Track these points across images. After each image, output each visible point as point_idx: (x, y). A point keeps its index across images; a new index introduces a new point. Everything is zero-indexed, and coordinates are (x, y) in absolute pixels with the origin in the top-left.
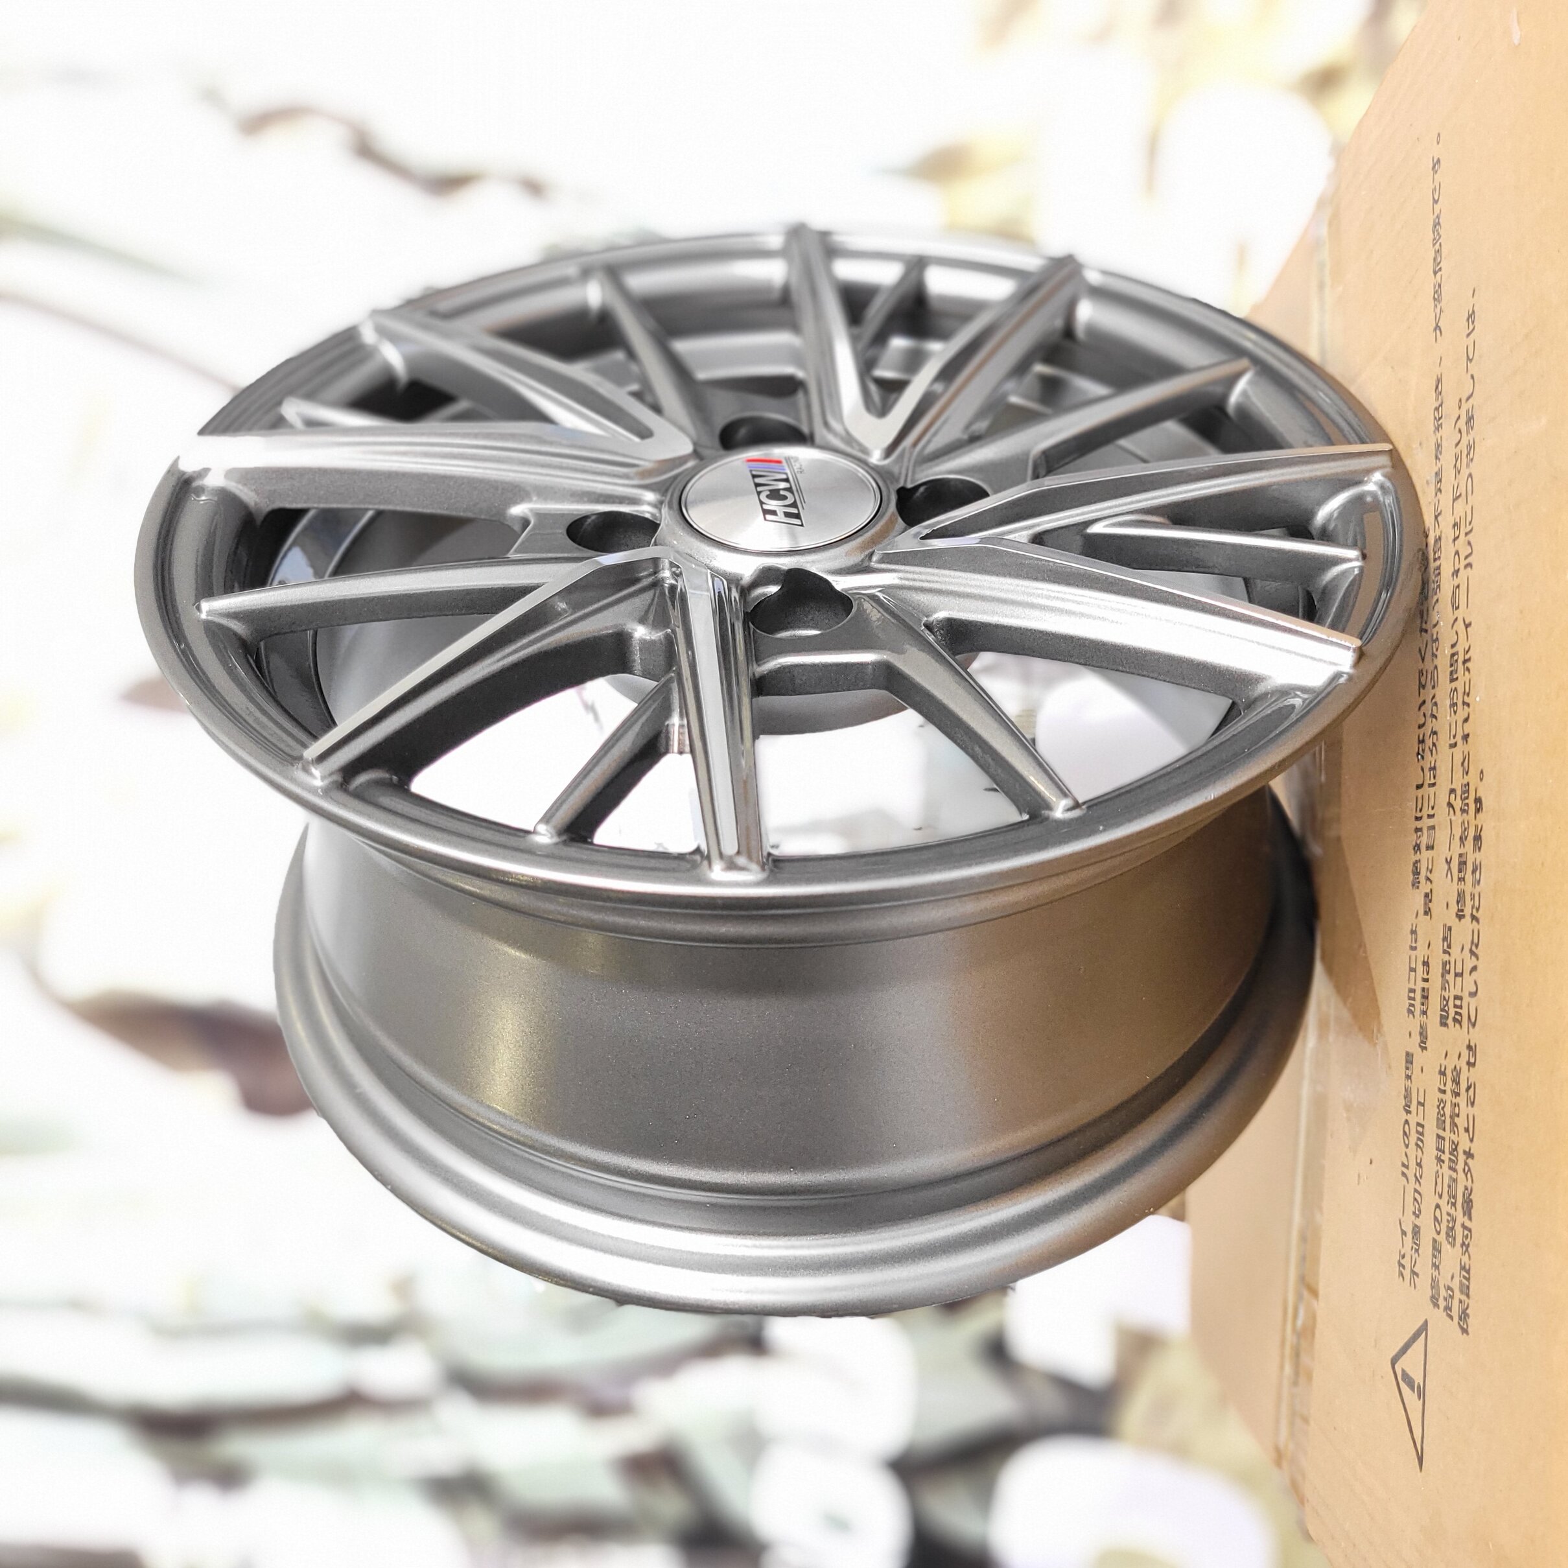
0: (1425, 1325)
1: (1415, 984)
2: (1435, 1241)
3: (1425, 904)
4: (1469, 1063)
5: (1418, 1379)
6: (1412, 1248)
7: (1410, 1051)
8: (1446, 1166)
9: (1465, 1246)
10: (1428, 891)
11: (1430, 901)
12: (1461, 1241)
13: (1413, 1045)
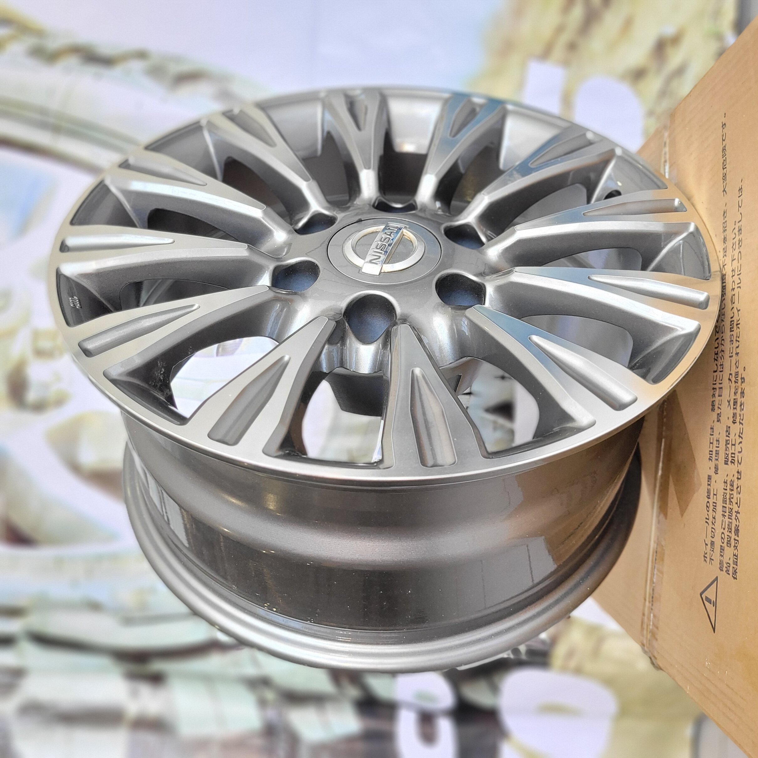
0: (717, 579)
1: (712, 448)
2: (721, 546)
3: (718, 418)
4: (738, 478)
5: (713, 599)
6: (710, 550)
7: (710, 474)
8: (727, 518)
9: (735, 547)
10: (719, 413)
11: (720, 416)
12: (734, 545)
13: (712, 472)
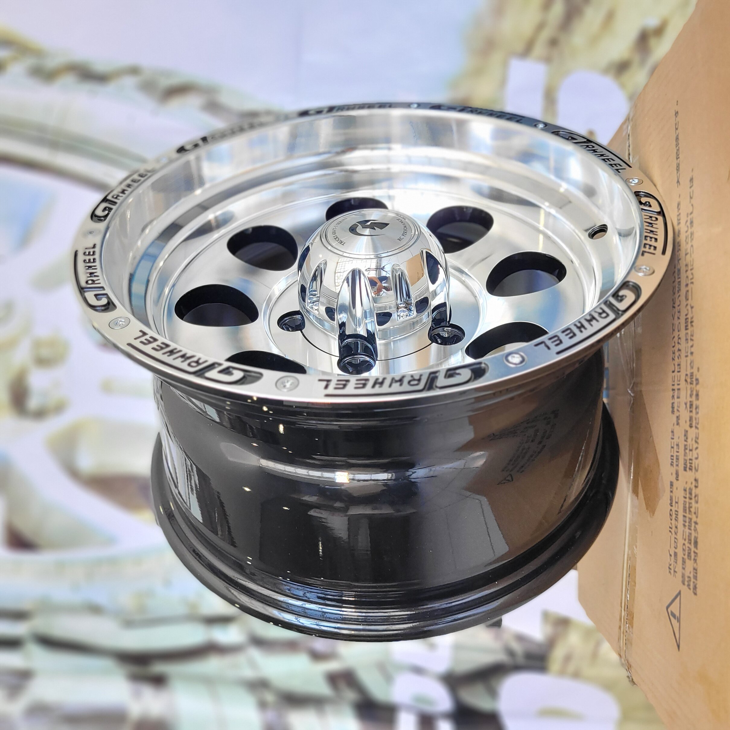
1: (673, 453)
2: (683, 558)
3: (676, 420)
4: (696, 488)
6: (674, 561)
7: (672, 481)
8: (687, 529)
9: (695, 560)
10: (678, 415)
11: (679, 419)
12: (693, 558)
13: (673, 478)
